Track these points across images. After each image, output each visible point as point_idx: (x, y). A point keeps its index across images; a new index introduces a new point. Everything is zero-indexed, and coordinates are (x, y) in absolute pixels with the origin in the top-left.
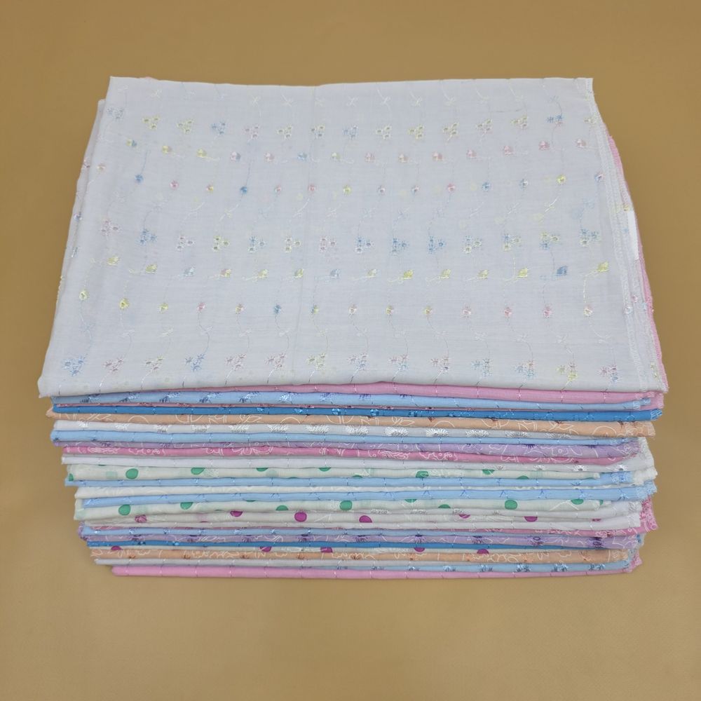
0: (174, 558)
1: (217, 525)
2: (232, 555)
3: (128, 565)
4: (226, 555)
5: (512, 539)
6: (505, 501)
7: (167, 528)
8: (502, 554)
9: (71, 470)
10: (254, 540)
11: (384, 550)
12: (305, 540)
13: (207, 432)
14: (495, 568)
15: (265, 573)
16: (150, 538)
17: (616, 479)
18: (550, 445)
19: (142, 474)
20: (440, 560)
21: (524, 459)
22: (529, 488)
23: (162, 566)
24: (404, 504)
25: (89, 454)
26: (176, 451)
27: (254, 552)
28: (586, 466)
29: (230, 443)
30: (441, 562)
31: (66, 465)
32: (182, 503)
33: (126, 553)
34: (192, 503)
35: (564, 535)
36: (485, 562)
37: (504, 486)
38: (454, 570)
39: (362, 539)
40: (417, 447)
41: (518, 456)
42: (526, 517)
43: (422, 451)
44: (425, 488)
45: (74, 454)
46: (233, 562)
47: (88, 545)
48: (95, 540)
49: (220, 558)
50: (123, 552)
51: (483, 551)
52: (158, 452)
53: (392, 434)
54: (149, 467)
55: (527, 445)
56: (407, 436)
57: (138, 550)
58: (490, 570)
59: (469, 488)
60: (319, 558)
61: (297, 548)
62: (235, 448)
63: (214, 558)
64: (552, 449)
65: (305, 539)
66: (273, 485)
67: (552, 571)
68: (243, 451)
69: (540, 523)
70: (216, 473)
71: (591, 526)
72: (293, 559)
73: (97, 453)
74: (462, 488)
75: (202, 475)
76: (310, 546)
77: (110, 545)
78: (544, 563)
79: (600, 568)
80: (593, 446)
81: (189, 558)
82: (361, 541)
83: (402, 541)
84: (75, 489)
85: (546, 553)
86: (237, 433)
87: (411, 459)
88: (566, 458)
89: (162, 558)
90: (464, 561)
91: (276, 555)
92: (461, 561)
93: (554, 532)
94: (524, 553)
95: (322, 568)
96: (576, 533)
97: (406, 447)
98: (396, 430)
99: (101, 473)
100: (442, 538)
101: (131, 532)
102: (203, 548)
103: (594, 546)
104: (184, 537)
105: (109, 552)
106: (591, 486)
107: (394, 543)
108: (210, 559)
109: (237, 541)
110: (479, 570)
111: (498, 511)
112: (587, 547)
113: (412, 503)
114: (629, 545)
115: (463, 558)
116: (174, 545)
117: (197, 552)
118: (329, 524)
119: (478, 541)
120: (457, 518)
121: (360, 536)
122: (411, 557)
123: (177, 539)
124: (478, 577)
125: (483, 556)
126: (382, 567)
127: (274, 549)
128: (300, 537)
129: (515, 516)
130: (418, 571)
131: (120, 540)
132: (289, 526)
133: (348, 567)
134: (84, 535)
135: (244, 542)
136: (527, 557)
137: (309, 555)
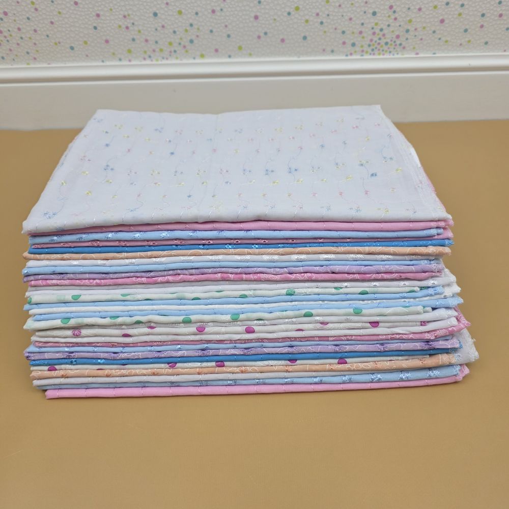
2: (145, 372)
4: (140, 372)
10: (163, 356)
11: (266, 363)
12: (203, 355)
14: (353, 378)
20: (309, 370)
22: (370, 302)
27: (163, 368)
30: (310, 373)
33: (59, 372)
38: (321, 381)
39: (248, 351)
42: (370, 323)
46: (145, 379)
49: (135, 375)
50: (56, 372)
57: (70, 369)
58: (350, 381)
60: (214, 372)
61: (197, 363)
63: (129, 375)
76: (207, 361)
81: (110, 376)
89: (88, 376)
91: (180, 371)
92: (326, 370)
93: (393, 338)
94: (375, 361)
96: (411, 336)
100: (310, 347)
101: (67, 349)
102: (122, 366)
103: (426, 347)
104: (109, 354)
105: (46, 372)
106: (414, 298)
107: (272, 354)
108: (127, 376)
109: (150, 357)
110: (341, 381)
111: (348, 317)
112: (421, 348)
113: (284, 313)
114: (453, 344)
115: (328, 367)
116: (99, 364)
117: (117, 371)
118: (222, 335)
119: (337, 349)
120: (319, 326)
121: (246, 349)
122: (287, 368)
123: (102, 355)
124: (341, 389)
125: (343, 365)
126: (264, 380)
127: (178, 365)
128: (200, 351)
129: (362, 322)
130: (293, 383)
131: (57, 358)
132: (191, 339)
133: (237, 381)
134: (29, 353)
135: (155, 358)
136: (376, 364)
137: (205, 370)
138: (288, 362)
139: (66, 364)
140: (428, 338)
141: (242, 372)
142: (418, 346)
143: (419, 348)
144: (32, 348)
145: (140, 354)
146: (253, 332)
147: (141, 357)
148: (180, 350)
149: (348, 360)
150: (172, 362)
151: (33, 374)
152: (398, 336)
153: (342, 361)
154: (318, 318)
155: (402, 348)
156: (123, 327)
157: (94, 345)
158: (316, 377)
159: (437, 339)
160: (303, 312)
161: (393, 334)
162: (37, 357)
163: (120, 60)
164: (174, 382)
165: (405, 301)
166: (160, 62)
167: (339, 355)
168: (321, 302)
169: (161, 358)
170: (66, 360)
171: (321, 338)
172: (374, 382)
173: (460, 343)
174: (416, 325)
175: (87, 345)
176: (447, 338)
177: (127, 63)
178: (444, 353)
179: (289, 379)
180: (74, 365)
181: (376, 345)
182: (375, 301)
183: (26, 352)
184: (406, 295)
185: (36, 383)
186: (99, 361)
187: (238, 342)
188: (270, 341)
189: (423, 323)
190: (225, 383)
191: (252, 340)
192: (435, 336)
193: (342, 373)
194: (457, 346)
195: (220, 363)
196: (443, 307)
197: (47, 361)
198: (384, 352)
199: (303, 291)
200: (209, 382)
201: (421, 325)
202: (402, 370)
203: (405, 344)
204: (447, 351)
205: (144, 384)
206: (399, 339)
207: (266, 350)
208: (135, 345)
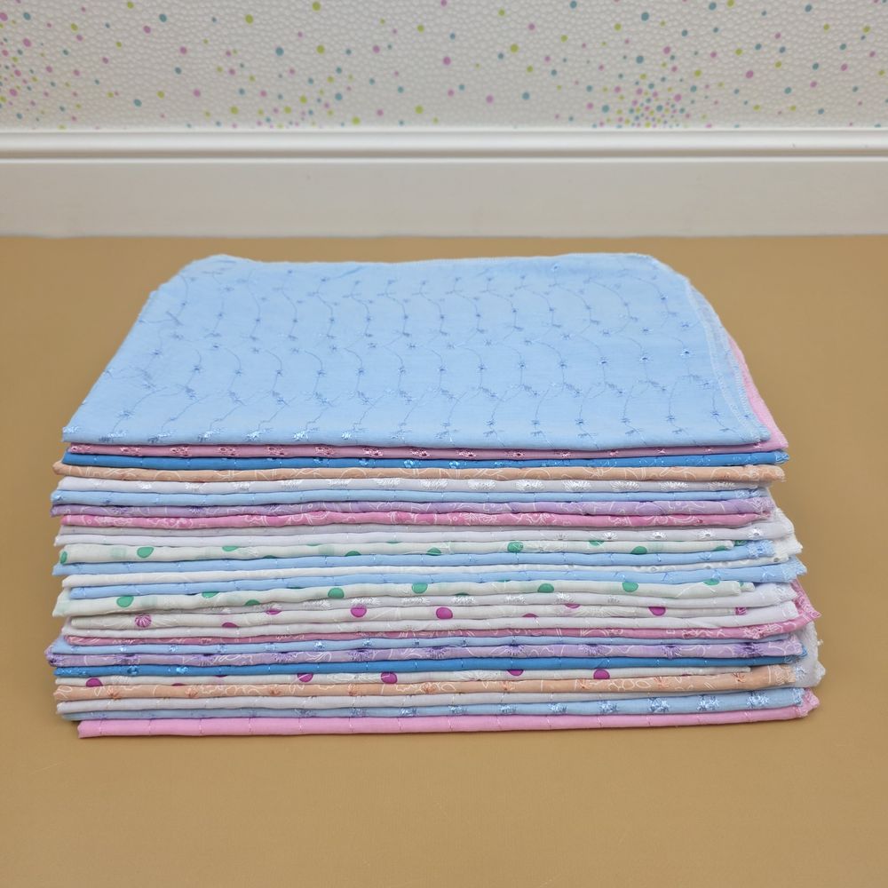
0: (174, 697)
4: (249, 690)
10: (291, 661)
14: (620, 707)
22: (649, 569)
27: (289, 683)
33: (106, 689)
38: (565, 711)
39: (439, 653)
42: (651, 608)
48: (68, 663)
49: (240, 693)
50: (102, 689)
54: (165, 545)
57: (124, 684)
58: (615, 711)
60: (378, 693)
61: (348, 675)
63: (232, 693)
69: (670, 618)
70: (255, 551)
71: (736, 621)
76: (367, 670)
77: (87, 676)
81: (195, 697)
83: (493, 653)
89: (157, 697)
91: (318, 689)
93: (689, 633)
96: (719, 632)
100: (546, 647)
101: (122, 649)
102: (218, 679)
103: (746, 654)
104: (196, 657)
105: (82, 689)
106: (725, 561)
107: (481, 658)
108: (224, 696)
109: (267, 661)
110: (599, 711)
111: (614, 597)
112: (737, 656)
113: (505, 583)
114: (791, 648)
115: (576, 684)
116: (178, 675)
117: (208, 686)
118: (395, 623)
119: (593, 651)
120: (564, 609)
121: (436, 647)
122: (505, 686)
123: (185, 660)
124: (599, 726)
125: (602, 681)
126: (465, 708)
127: (316, 677)
128: (355, 652)
129: (637, 607)
130: (514, 714)
131: (103, 664)
132: (342, 630)
133: (418, 710)
134: (55, 654)
135: (277, 664)
136: (660, 681)
137: (364, 688)
138: (508, 674)
139: (120, 674)
140: (749, 636)
141: (427, 692)
142: (732, 650)
143: (733, 655)
144: (60, 646)
145: (251, 656)
146: (449, 616)
147: (252, 663)
148: (321, 649)
149: (611, 672)
150: (305, 672)
151: (60, 691)
152: (697, 633)
153: (601, 675)
154: (562, 596)
155: (704, 654)
156: (226, 610)
157: (171, 641)
158: (554, 703)
159: (764, 638)
160: (538, 583)
161: (689, 629)
162: (69, 661)
163: (218, 124)
164: (307, 710)
165: (709, 568)
166: (284, 130)
167: (597, 663)
168: (566, 566)
169: (287, 664)
170: (120, 669)
171: (568, 631)
172: (656, 714)
173: (803, 647)
174: (729, 614)
175: (159, 641)
176: (781, 638)
177: (230, 129)
178: (776, 664)
179: (508, 707)
180: (133, 676)
181: (660, 646)
182: (657, 568)
183: (50, 653)
184: (710, 555)
185: (62, 707)
186: (178, 669)
187: (422, 634)
188: (477, 633)
189: (740, 610)
190: (397, 712)
191: (447, 631)
192: (761, 635)
193: (600, 695)
194: (798, 652)
195: (389, 677)
196: (773, 582)
197: (88, 669)
198: (673, 658)
199: (537, 545)
200: (368, 711)
201: (737, 613)
202: (704, 693)
203: (710, 647)
204: (781, 660)
205: (253, 713)
206: (698, 638)
207: (470, 651)
208: (243, 640)
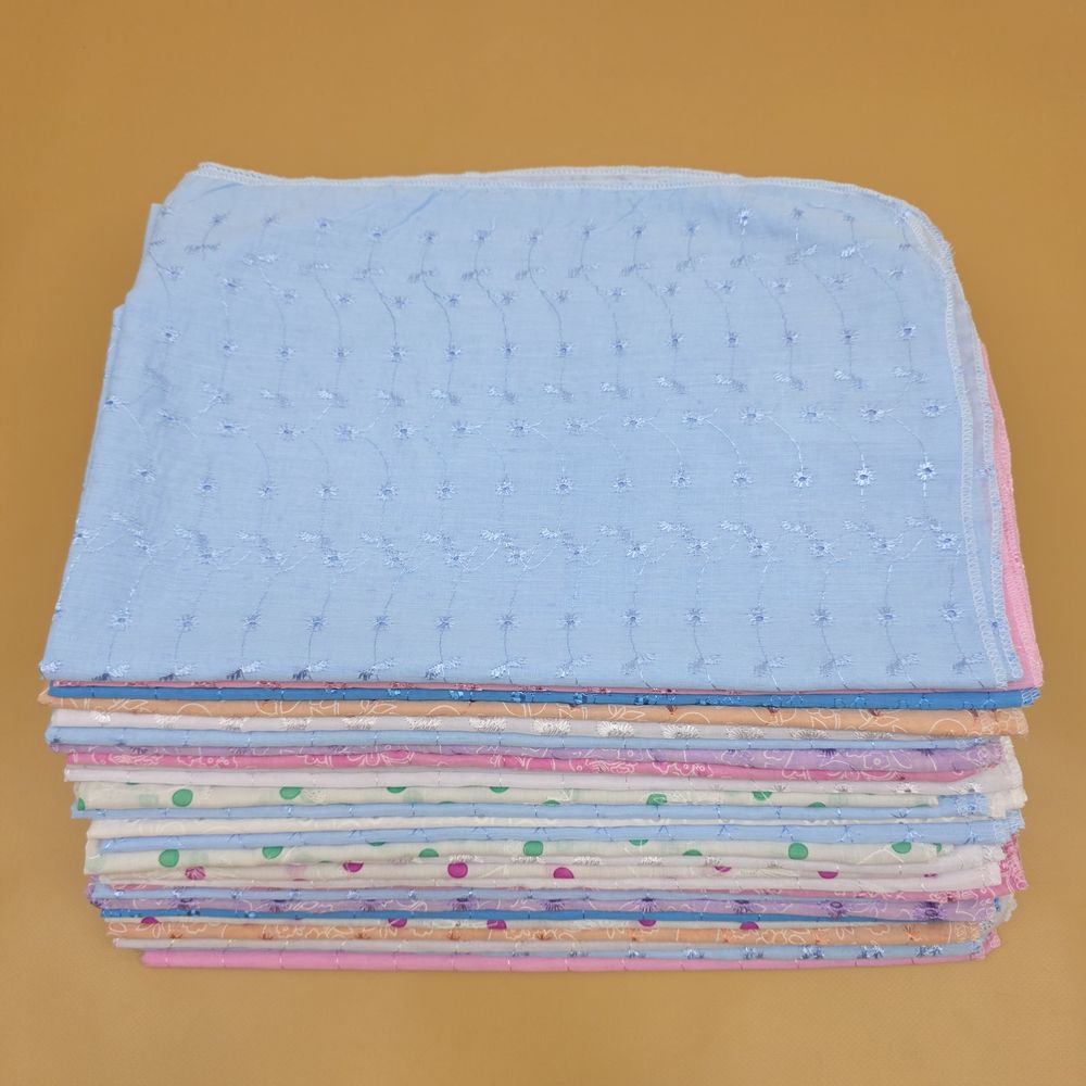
0: (245, 938)
1: (321, 885)
2: (342, 934)
3: (169, 950)
4: (333, 935)
5: (798, 905)
6: (789, 844)
7: (237, 889)
8: (780, 930)
9: (81, 793)
10: (379, 908)
11: (591, 923)
12: (462, 908)
13: (306, 729)
14: (766, 953)
15: (395, 962)
16: (209, 904)
17: (963, 807)
18: (860, 750)
19: (198, 799)
20: (680, 940)
21: (819, 774)
22: (826, 822)
23: (225, 951)
24: (628, 848)
25: (110, 764)
26: (256, 761)
27: (379, 928)
28: (918, 784)
29: (344, 747)
30: (682, 944)
31: (71, 784)
32: (264, 848)
33: (166, 929)
34: (282, 848)
35: (879, 899)
36: (753, 944)
37: (786, 819)
38: (701, 957)
39: (556, 906)
40: (649, 755)
41: (811, 770)
42: (820, 873)
43: (657, 761)
44: (662, 822)
45: (86, 765)
46: (343, 945)
47: (102, 916)
48: (115, 907)
49: (323, 938)
50: (161, 928)
51: (749, 926)
52: (226, 762)
53: (609, 734)
54: (210, 786)
55: (823, 750)
56: (632, 737)
57: (188, 924)
58: (760, 956)
59: (732, 822)
60: (485, 939)
61: (449, 921)
62: (353, 755)
63: (313, 937)
64: (864, 757)
65: (463, 906)
66: (414, 815)
67: (859, 958)
68: (365, 760)
69: (842, 881)
70: (320, 797)
71: (922, 886)
72: (442, 940)
73: (125, 764)
74: (720, 822)
75: (297, 799)
76: (470, 918)
77: (140, 916)
78: (847, 945)
79: (934, 953)
80: (928, 751)
81: (271, 939)
82: (555, 909)
83: (621, 908)
84: (87, 824)
85: (849, 928)
86: (357, 729)
87: (640, 773)
88: (885, 772)
89: (226, 938)
90: (719, 942)
91: (415, 934)
92: (714, 941)
93: (861, 896)
94: (815, 929)
95: (488, 954)
96: (899, 896)
97: (631, 754)
98: (615, 727)
99: (130, 797)
100: (686, 904)
101: (177, 894)
102: (294, 922)
103: (927, 918)
105: (137, 929)
106: (923, 818)
108: (307, 939)
109: (351, 909)
110: (741, 957)
111: (777, 862)
112: (916, 919)
113: (641, 846)
115: (718, 937)
117: (285, 928)
118: (502, 881)
119: (743, 909)
120: (712, 872)
121: (553, 901)
122: (634, 935)
123: (253, 906)
127: (411, 922)
128: (455, 902)
130: (643, 958)
131: (158, 908)
132: (438, 885)
137: (469, 934)
139: (179, 915)
142: (910, 913)
143: (911, 918)
145: (331, 906)
146: (570, 876)
147: (331, 910)
148: (414, 897)
149: (759, 924)
151: (112, 931)
154: (710, 859)
162: (116, 904)
185: (119, 943)
191: (567, 889)
192: (950, 899)
195: (497, 924)
207: (594, 905)
